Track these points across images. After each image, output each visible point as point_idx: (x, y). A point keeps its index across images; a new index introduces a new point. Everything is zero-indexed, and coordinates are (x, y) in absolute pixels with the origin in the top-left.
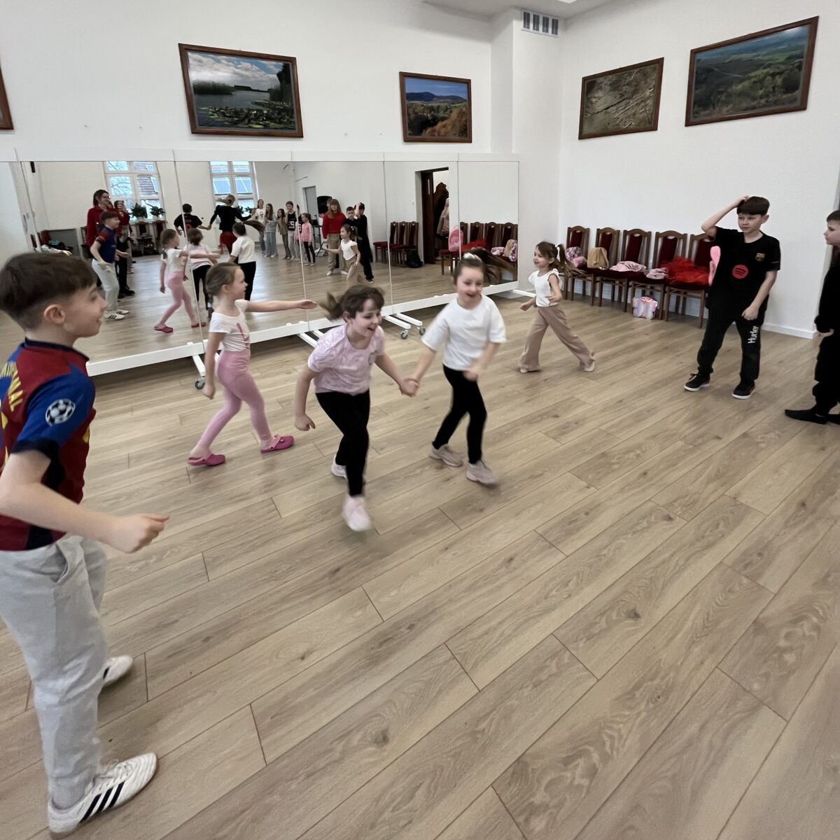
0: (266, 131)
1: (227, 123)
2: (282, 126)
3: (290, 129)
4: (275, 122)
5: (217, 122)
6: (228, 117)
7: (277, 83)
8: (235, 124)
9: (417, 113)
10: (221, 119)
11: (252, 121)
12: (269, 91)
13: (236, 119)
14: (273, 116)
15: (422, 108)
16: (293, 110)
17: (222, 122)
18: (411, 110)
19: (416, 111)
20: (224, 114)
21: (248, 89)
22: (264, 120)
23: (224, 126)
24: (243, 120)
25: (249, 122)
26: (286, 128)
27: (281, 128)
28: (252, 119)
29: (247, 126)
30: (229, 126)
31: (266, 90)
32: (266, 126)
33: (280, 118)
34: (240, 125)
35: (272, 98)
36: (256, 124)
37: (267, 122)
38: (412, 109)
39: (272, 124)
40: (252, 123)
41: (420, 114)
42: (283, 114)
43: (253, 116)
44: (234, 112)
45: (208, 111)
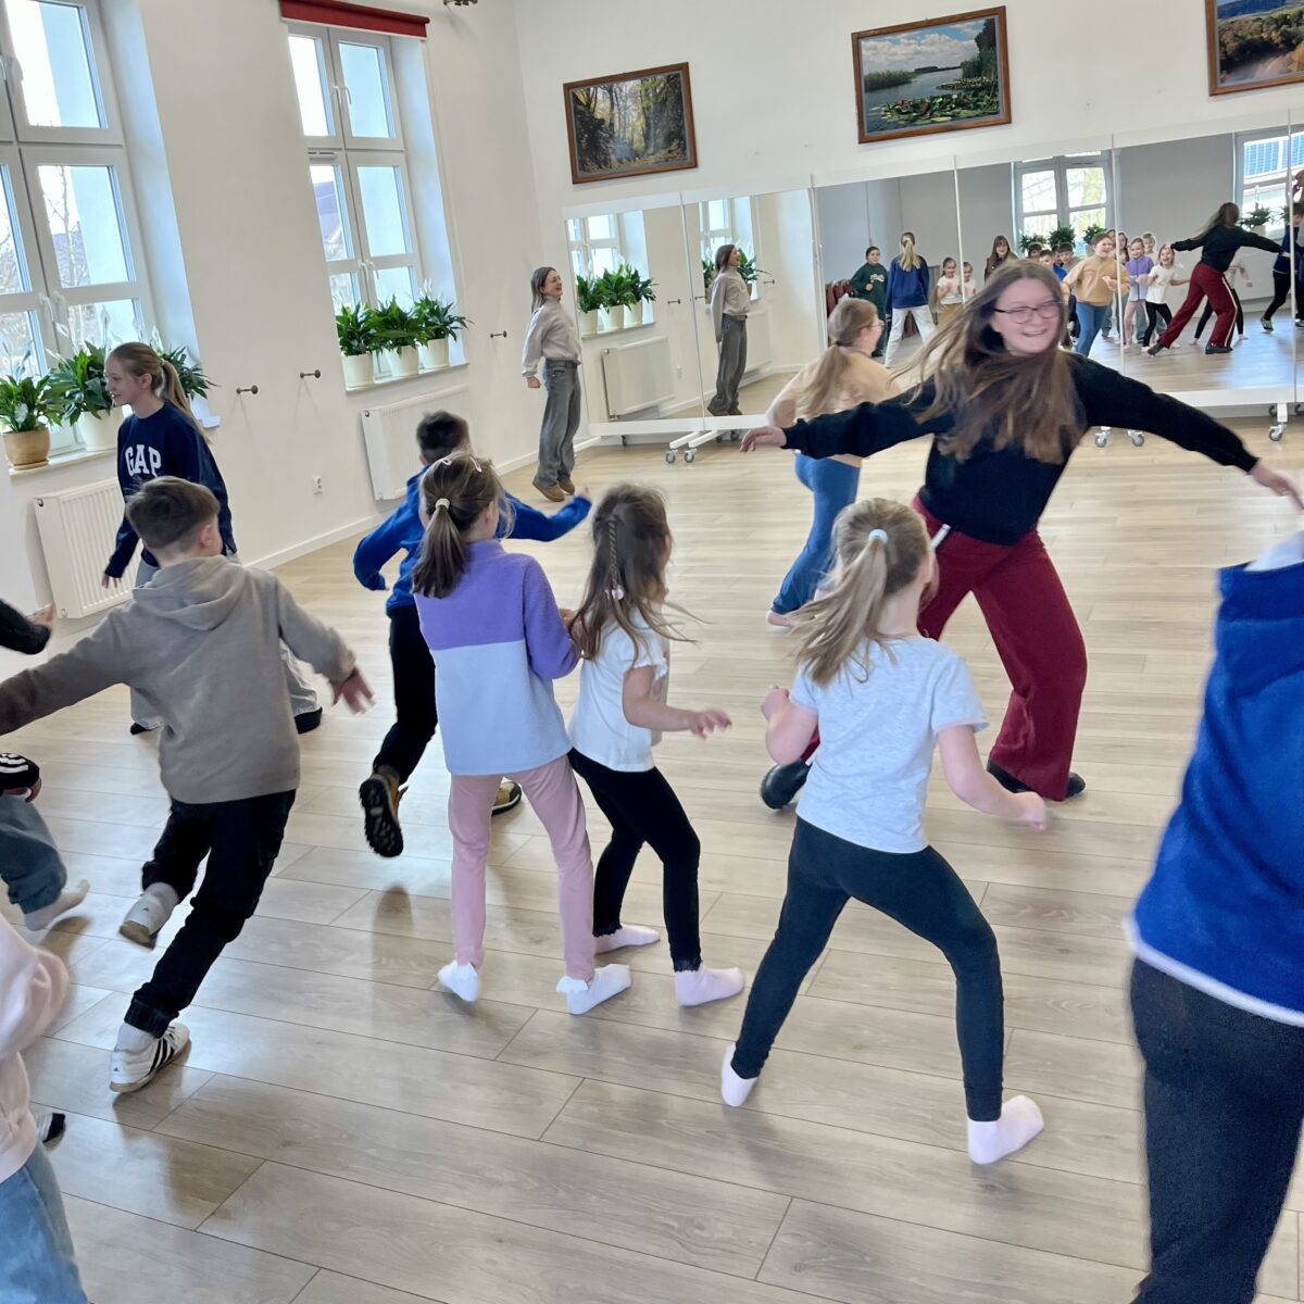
0: (956, 123)
1: (903, 122)
2: (978, 112)
3: (989, 114)
4: (969, 109)
6: (904, 113)
7: (977, 51)
8: (912, 121)
9: (1243, 38)
10: (895, 118)
11: (936, 113)
12: (963, 65)
13: (914, 114)
14: (966, 100)
15: (1259, 23)
16: (996, 86)
17: (896, 122)
18: (1228, 37)
19: (1239, 34)
20: (899, 111)
21: (934, 69)
22: (952, 109)
24: (923, 115)
25: (931, 115)
26: (984, 114)
27: (977, 116)
28: (936, 110)
29: (928, 122)
30: (904, 126)
31: (959, 65)
32: (954, 116)
33: (977, 101)
34: (918, 122)
35: (967, 75)
36: (942, 116)
37: (956, 110)
38: (1230, 33)
39: (964, 112)
40: (936, 116)
41: (1249, 37)
42: (981, 94)
43: (937, 106)
44: (912, 105)
45: (880, 111)
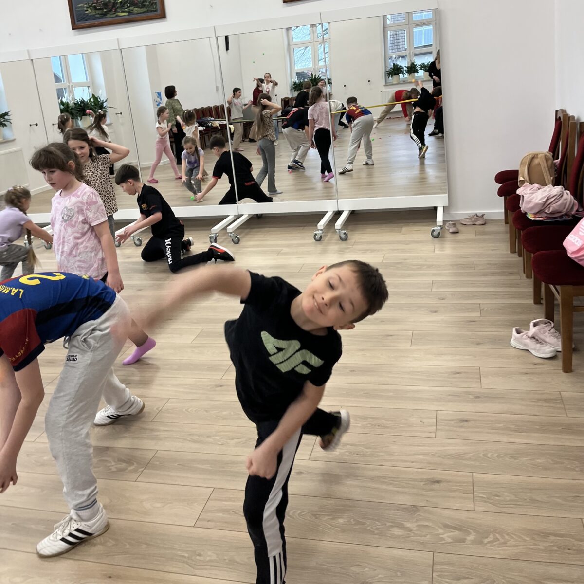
0: (131, 16)
1: (98, 16)
2: (144, 9)
3: (151, 11)
4: (138, 7)
5: (90, 16)
6: (99, 9)
8: (104, 15)
10: (94, 13)
11: (118, 10)
13: (105, 10)
17: (94, 15)
20: (95, 8)
22: (128, 7)
23: (95, 18)
24: (110, 11)
25: (116, 11)
26: (148, 11)
27: (144, 12)
28: (118, 8)
29: (114, 15)
30: (99, 18)
32: (130, 12)
34: (108, 16)
36: (122, 12)
37: (131, 8)
39: (136, 10)
40: (119, 12)
43: (118, 5)
44: (103, 4)
45: (84, 7)
